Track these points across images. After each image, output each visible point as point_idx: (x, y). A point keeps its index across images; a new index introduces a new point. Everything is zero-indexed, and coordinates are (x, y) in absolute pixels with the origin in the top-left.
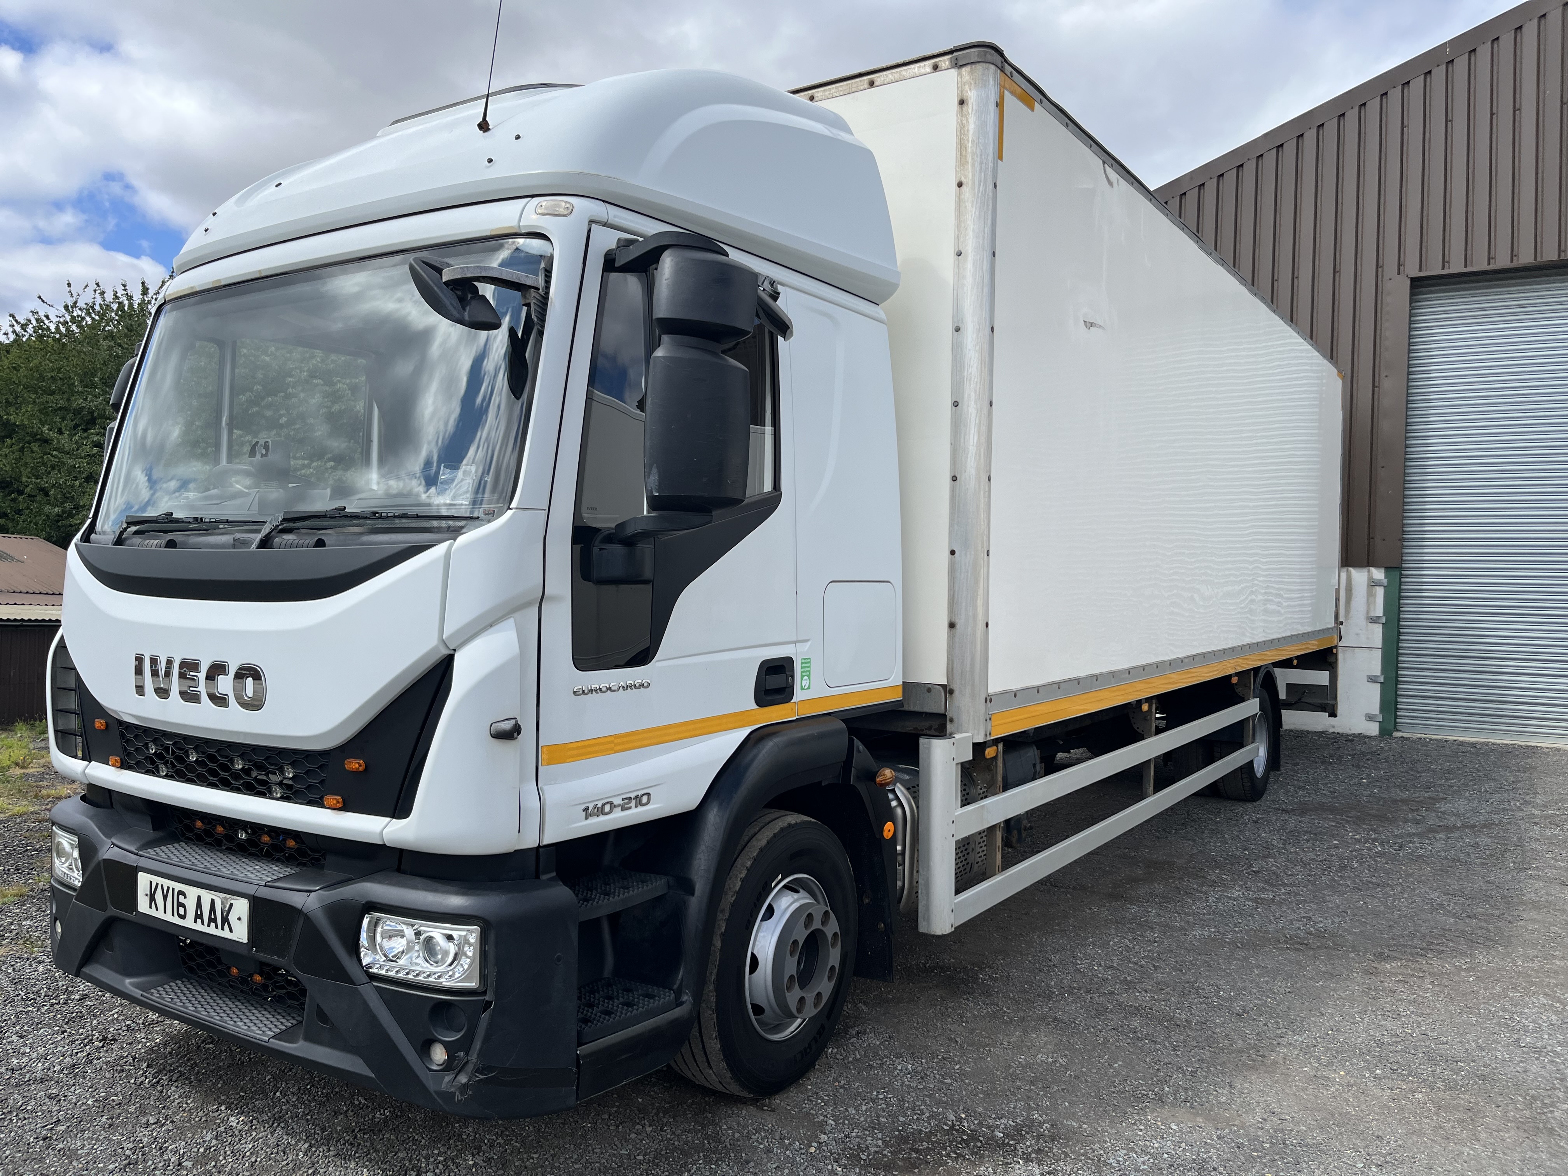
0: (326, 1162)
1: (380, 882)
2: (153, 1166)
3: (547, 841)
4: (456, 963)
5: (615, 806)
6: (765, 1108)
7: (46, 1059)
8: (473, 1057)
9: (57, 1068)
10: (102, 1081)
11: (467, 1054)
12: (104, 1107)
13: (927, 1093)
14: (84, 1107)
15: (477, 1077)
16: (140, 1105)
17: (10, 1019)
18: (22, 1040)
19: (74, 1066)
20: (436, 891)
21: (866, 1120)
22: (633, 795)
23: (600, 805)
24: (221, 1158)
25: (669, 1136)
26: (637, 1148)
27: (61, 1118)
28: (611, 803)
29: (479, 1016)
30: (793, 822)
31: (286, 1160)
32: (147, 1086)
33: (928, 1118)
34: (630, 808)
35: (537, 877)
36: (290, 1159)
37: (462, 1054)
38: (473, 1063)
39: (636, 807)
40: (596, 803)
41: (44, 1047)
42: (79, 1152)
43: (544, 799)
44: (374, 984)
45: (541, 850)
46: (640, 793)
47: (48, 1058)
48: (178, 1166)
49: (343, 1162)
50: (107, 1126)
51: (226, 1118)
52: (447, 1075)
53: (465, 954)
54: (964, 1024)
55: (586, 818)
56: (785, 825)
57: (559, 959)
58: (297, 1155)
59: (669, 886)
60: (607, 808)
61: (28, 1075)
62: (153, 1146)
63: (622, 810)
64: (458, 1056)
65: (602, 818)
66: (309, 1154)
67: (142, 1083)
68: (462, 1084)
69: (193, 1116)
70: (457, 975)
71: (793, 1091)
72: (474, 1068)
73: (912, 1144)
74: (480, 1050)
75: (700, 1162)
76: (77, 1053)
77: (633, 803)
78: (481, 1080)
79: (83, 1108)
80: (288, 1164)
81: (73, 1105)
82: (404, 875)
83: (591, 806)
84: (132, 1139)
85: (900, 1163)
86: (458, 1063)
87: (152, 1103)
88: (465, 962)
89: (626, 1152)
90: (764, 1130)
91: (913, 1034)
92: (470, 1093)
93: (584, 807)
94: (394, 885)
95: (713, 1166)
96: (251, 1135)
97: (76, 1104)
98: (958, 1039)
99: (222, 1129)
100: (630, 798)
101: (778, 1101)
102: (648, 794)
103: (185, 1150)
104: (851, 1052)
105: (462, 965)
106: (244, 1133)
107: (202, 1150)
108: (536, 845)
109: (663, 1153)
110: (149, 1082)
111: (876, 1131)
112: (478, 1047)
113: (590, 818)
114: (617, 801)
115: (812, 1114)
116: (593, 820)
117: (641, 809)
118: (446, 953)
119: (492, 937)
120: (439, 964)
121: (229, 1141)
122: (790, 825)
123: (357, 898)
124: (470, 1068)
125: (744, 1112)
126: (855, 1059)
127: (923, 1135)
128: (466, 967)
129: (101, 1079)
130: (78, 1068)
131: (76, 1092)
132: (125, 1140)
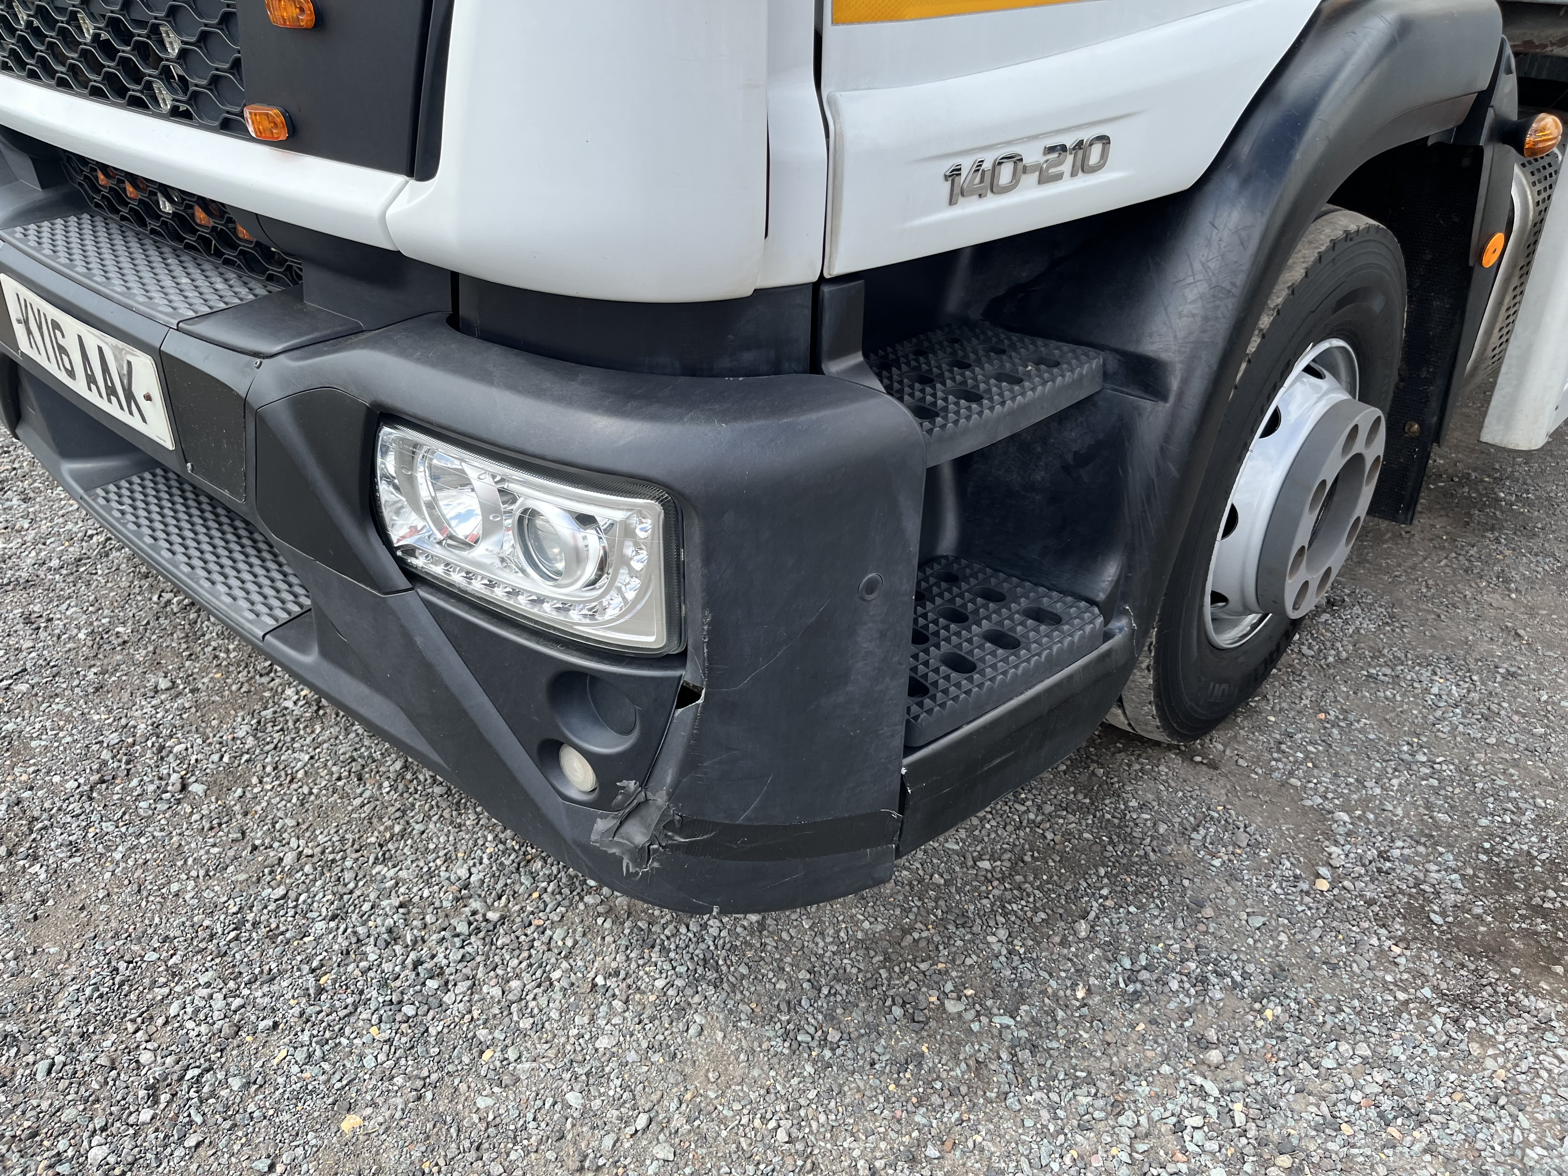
0: (427, 807)
1: (402, 353)
2: (139, 790)
3: (840, 267)
4: (604, 580)
5: (1025, 167)
6: (1198, 759)
7: (44, 544)
8: (660, 798)
9: (55, 563)
10: (112, 594)
11: (644, 784)
12: (99, 648)
13: (1507, 756)
14: (70, 645)
15: (671, 838)
16: (155, 648)
17: (21, 467)
18: (25, 505)
19: (80, 560)
20: (539, 393)
21: (1407, 815)
22: (1069, 141)
23: (987, 166)
24: (255, 780)
25: (1032, 816)
26: (975, 838)
27: (29, 665)
28: (1015, 159)
29: (669, 715)
30: (1353, 228)
31: (361, 795)
32: (175, 610)
33: (1533, 821)
34: (1059, 177)
35: (815, 368)
36: (367, 794)
37: (632, 785)
38: (659, 808)
39: (1073, 174)
40: (979, 157)
41: (51, 521)
42: (34, 744)
43: (840, 136)
44: (422, 593)
45: (826, 289)
46: (1087, 135)
47: (48, 542)
48: (181, 791)
49: (454, 813)
50: (91, 690)
51: (280, 689)
52: (603, 817)
53: (625, 562)
54: (1513, 596)
55: (952, 202)
56: (1340, 234)
57: (871, 587)
58: (380, 786)
59: (1106, 376)
60: (1006, 173)
61: (9, 573)
62: (149, 743)
63: (1040, 182)
64: (623, 788)
65: (992, 202)
66: (401, 787)
67: (169, 602)
68: (636, 847)
69: (229, 681)
70: (611, 613)
71: (1243, 724)
72: (660, 821)
73: (1525, 891)
74: (676, 785)
75: (1105, 892)
76: (91, 537)
77: (1066, 166)
78: (680, 845)
79: (68, 646)
80: (362, 805)
81: (55, 639)
82: (466, 338)
83: (967, 164)
84: (123, 721)
85: (1518, 944)
86: (624, 801)
87: (174, 645)
88: (630, 587)
89: (956, 847)
90: (1212, 818)
91: (1429, 612)
92: (656, 865)
93: (947, 166)
94: (434, 365)
95: (1132, 909)
96: (313, 732)
97: (59, 637)
98: (1521, 632)
99: (268, 713)
100: (1063, 148)
101: (1220, 747)
102: (1104, 140)
103: (200, 757)
104: (1328, 644)
105: (619, 590)
106: (301, 726)
107: (226, 759)
108: (815, 278)
109: (1028, 858)
110: (179, 603)
111: (1440, 849)
112: (669, 779)
113: (961, 200)
114: (1033, 155)
115: (1295, 787)
116: (970, 207)
117: (1084, 181)
118: (577, 557)
119: (695, 532)
120: (562, 581)
121: (275, 741)
122: (1348, 236)
123: (353, 391)
124: (653, 815)
125: (1163, 769)
126: (1339, 660)
127: (1537, 869)
128: (630, 595)
129: (112, 590)
130: (85, 564)
131: (68, 613)
132: (110, 725)
